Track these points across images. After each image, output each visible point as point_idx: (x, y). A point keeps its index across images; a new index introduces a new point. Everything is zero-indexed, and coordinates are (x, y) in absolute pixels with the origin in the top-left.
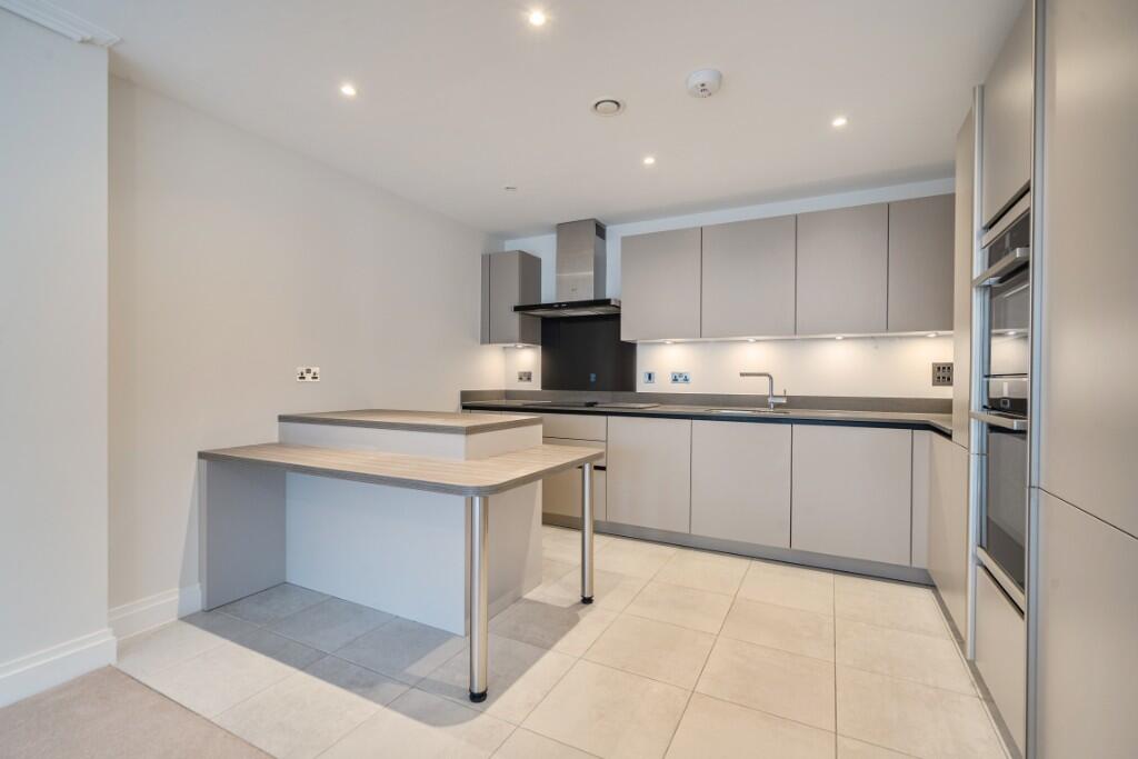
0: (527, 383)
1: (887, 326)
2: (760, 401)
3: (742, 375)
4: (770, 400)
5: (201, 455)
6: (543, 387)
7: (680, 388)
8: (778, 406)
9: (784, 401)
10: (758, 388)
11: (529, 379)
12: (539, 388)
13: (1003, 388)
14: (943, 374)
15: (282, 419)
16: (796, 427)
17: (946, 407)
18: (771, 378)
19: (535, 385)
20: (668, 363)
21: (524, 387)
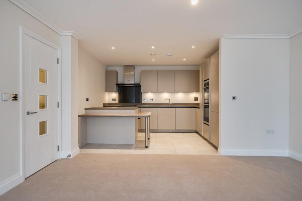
0: (115, 101)
1: (189, 91)
2: (168, 104)
3: (165, 99)
4: (170, 104)
5: (79, 116)
6: (119, 102)
7: (151, 102)
8: (171, 105)
9: (172, 104)
10: (167, 101)
11: (115, 100)
12: (118, 102)
13: (206, 101)
14: (196, 99)
15: (85, 109)
16: (176, 108)
17: (198, 104)
18: (170, 100)
19: (117, 101)
20: (148, 97)
21: (114, 102)
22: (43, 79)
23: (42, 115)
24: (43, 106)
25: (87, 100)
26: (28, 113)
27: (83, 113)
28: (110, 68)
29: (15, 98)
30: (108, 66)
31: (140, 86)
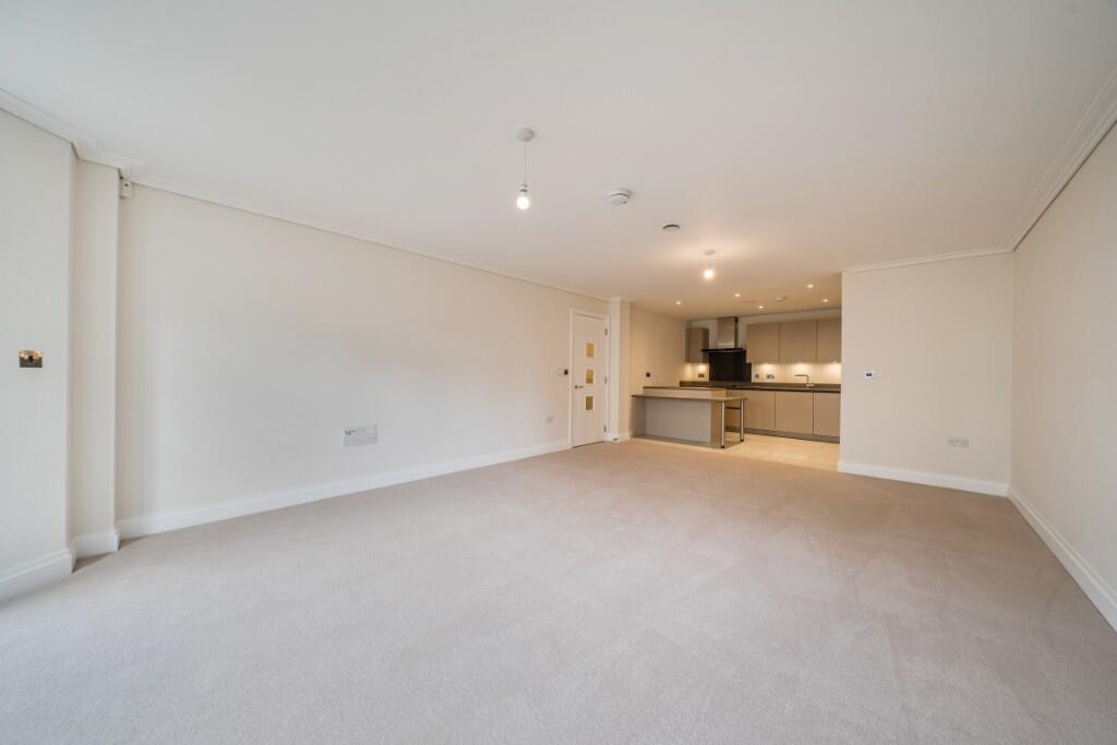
0: (703, 378)
2: (804, 385)
3: (796, 376)
4: (808, 385)
5: (632, 396)
6: (710, 380)
7: (770, 381)
9: (814, 385)
12: (708, 380)
15: (645, 388)
18: (808, 377)
19: (706, 379)
20: (765, 371)
21: (701, 379)
22: (590, 354)
23: (589, 390)
24: (590, 380)
25: (648, 375)
26: (576, 387)
27: (640, 392)
28: (695, 325)
29: (566, 372)
30: (690, 321)
31: (745, 352)
